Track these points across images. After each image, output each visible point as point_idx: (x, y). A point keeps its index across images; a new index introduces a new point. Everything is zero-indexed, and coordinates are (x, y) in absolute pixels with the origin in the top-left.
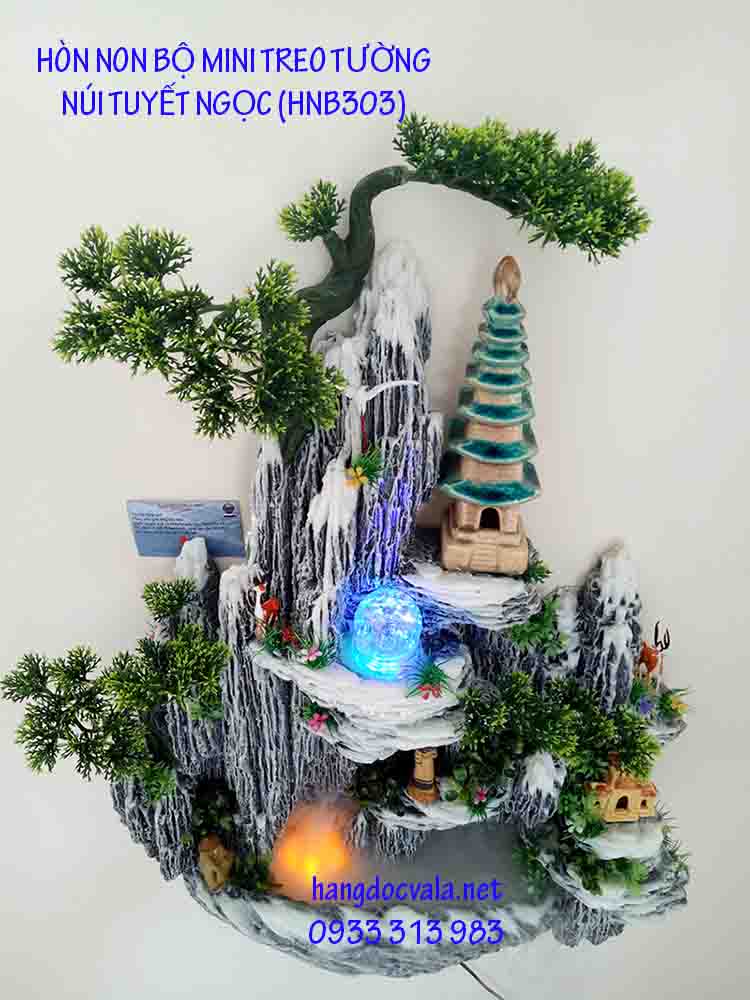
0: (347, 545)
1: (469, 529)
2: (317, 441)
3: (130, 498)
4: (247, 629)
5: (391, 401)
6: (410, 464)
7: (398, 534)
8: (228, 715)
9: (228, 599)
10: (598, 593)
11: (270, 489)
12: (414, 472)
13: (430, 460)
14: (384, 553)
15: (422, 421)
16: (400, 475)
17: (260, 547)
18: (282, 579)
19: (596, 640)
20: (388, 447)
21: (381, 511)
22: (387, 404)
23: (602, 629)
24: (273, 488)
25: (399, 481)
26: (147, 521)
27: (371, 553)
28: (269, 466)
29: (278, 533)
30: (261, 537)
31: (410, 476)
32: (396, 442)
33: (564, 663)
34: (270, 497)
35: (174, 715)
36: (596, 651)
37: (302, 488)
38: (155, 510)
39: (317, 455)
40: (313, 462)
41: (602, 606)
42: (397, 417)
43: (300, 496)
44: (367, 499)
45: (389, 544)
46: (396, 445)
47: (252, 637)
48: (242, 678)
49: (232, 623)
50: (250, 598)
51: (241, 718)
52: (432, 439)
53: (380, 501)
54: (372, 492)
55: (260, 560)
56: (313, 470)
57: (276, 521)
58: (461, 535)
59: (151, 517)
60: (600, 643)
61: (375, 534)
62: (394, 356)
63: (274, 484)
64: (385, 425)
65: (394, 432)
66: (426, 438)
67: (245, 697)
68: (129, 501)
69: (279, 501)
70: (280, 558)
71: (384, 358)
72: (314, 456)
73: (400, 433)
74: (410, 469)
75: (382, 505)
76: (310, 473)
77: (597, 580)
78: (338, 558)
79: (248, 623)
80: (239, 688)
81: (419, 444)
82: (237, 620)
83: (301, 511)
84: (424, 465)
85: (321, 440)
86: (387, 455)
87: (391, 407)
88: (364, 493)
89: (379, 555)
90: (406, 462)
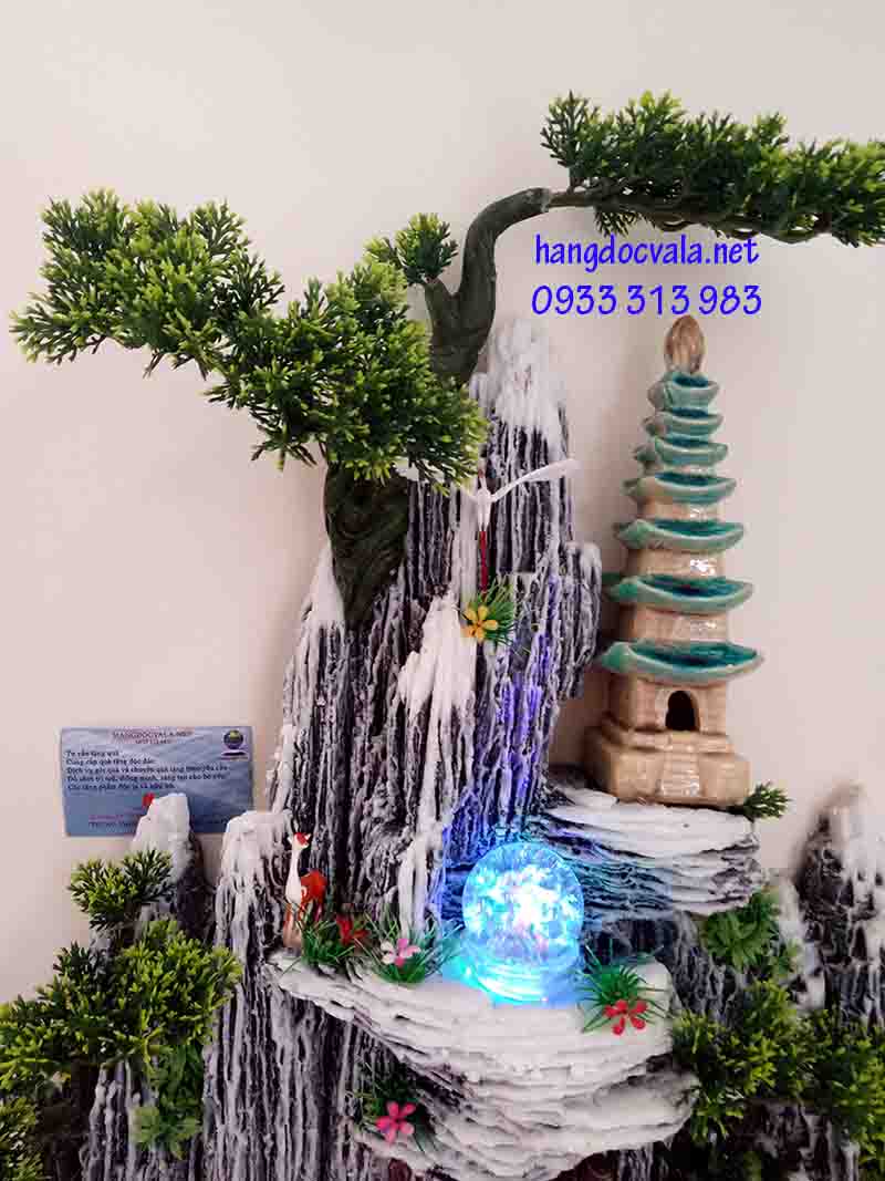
0: (463, 740)
1: (650, 729)
2: (402, 591)
3: (68, 724)
4: (268, 929)
5: (524, 516)
6: (556, 612)
7: (540, 734)
8: (213, 1128)
9: (236, 870)
10: (837, 866)
11: (320, 674)
12: (562, 628)
13: (586, 607)
14: (516, 772)
15: (571, 548)
16: (542, 630)
17: (296, 779)
18: (331, 837)
19: (851, 947)
20: (520, 585)
21: (512, 690)
22: (517, 522)
23: (858, 925)
24: (327, 670)
25: (541, 638)
26: (91, 767)
27: (495, 770)
28: (322, 631)
29: (330, 750)
30: (298, 760)
31: (556, 634)
32: (533, 577)
33: (803, 998)
34: (319, 687)
35: (102, 1137)
36: (858, 965)
37: (375, 667)
38: (108, 744)
39: (401, 613)
40: (395, 622)
41: (850, 886)
42: (532, 543)
43: (371, 682)
44: (492, 665)
45: (525, 753)
46: (533, 583)
47: (276, 944)
48: (248, 1039)
49: (241, 914)
50: (275, 869)
51: (238, 1133)
52: (589, 575)
53: (511, 675)
54: (498, 656)
55: (294, 801)
56: (395, 636)
57: (326, 729)
58: (639, 739)
59: (98, 759)
60: (861, 950)
61: (502, 734)
62: (529, 448)
63: (329, 662)
64: (514, 555)
65: (529, 566)
66: (578, 575)
67: (249, 1082)
68: (64, 731)
69: (334, 692)
70: (331, 797)
71: (513, 451)
72: (396, 614)
73: (540, 565)
74: (556, 622)
75: (513, 682)
76: (391, 641)
77: (829, 846)
78: (448, 761)
79: (270, 917)
80: (242, 1064)
81: (570, 580)
82: (251, 909)
83: (370, 708)
84: (577, 618)
85: (407, 591)
86: (520, 596)
87: (523, 527)
88: (487, 657)
89: (508, 772)
90: (549, 612)
